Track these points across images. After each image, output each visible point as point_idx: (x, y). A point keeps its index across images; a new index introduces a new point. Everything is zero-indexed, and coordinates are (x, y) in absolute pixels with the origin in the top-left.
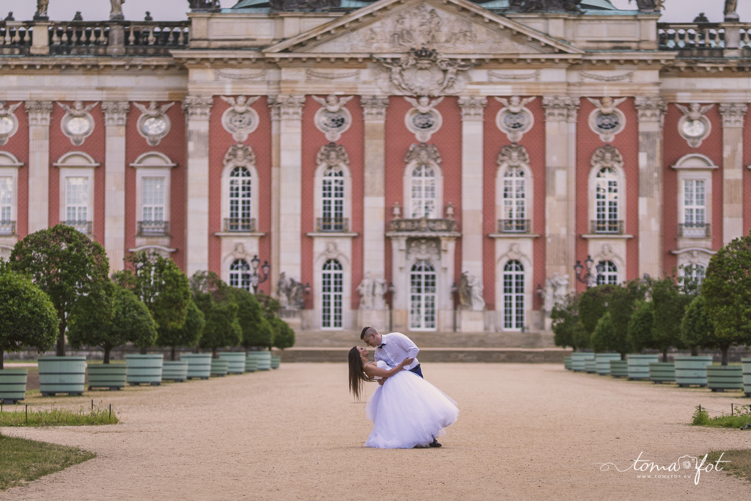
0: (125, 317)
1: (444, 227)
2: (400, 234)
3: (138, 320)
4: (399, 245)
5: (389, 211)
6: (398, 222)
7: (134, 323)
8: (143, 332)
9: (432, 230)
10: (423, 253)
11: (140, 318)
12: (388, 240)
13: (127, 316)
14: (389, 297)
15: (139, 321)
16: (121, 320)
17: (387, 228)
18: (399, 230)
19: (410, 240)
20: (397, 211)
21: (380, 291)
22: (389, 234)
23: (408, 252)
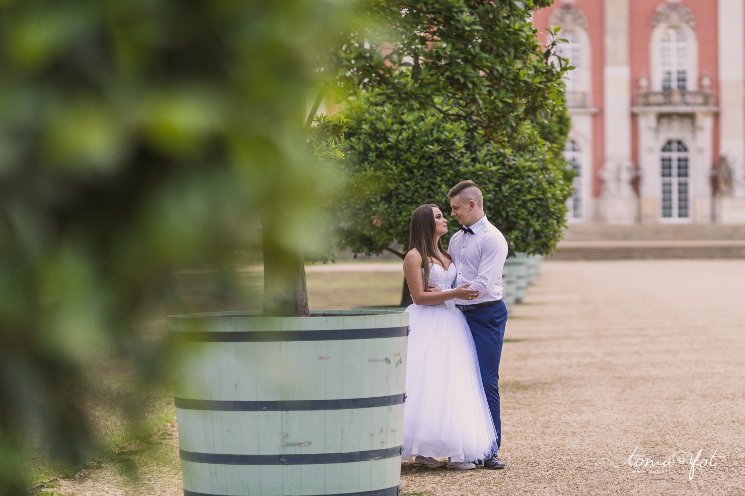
0: (474, 160)
1: (700, 99)
2: (649, 109)
3: (517, 169)
4: (647, 123)
5: (634, 83)
6: (647, 95)
7: (504, 178)
8: (531, 206)
9: (687, 104)
10: (675, 131)
11: (520, 161)
12: (634, 117)
13: (481, 154)
14: (636, 183)
15: (517, 172)
16: (462, 169)
17: (633, 103)
18: (647, 104)
19: (661, 116)
20: (643, 83)
21: (626, 176)
22: (637, 109)
23: (657, 130)
